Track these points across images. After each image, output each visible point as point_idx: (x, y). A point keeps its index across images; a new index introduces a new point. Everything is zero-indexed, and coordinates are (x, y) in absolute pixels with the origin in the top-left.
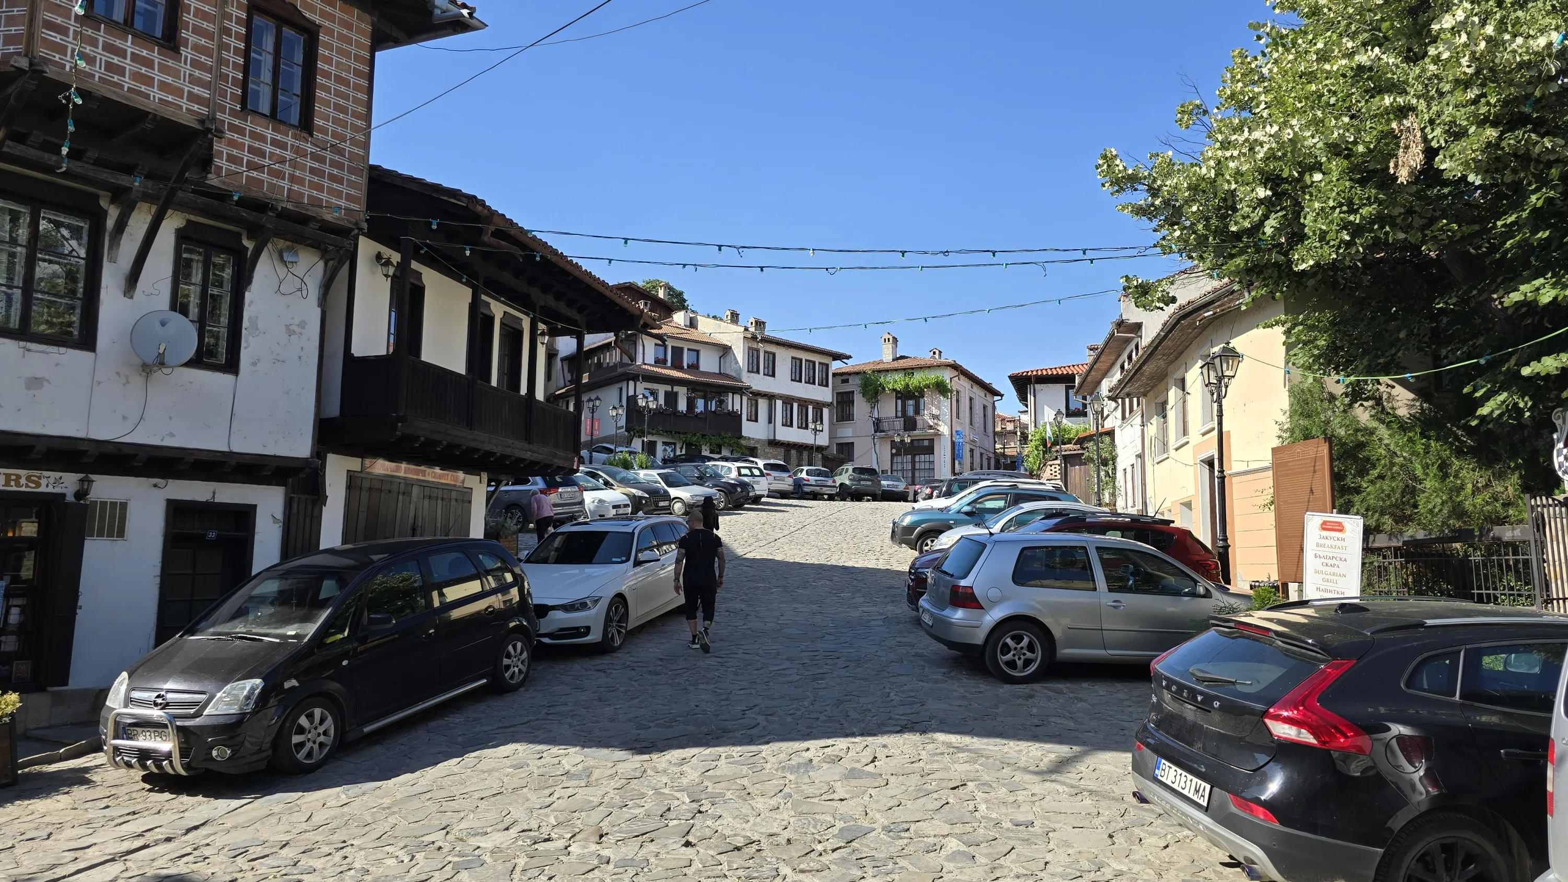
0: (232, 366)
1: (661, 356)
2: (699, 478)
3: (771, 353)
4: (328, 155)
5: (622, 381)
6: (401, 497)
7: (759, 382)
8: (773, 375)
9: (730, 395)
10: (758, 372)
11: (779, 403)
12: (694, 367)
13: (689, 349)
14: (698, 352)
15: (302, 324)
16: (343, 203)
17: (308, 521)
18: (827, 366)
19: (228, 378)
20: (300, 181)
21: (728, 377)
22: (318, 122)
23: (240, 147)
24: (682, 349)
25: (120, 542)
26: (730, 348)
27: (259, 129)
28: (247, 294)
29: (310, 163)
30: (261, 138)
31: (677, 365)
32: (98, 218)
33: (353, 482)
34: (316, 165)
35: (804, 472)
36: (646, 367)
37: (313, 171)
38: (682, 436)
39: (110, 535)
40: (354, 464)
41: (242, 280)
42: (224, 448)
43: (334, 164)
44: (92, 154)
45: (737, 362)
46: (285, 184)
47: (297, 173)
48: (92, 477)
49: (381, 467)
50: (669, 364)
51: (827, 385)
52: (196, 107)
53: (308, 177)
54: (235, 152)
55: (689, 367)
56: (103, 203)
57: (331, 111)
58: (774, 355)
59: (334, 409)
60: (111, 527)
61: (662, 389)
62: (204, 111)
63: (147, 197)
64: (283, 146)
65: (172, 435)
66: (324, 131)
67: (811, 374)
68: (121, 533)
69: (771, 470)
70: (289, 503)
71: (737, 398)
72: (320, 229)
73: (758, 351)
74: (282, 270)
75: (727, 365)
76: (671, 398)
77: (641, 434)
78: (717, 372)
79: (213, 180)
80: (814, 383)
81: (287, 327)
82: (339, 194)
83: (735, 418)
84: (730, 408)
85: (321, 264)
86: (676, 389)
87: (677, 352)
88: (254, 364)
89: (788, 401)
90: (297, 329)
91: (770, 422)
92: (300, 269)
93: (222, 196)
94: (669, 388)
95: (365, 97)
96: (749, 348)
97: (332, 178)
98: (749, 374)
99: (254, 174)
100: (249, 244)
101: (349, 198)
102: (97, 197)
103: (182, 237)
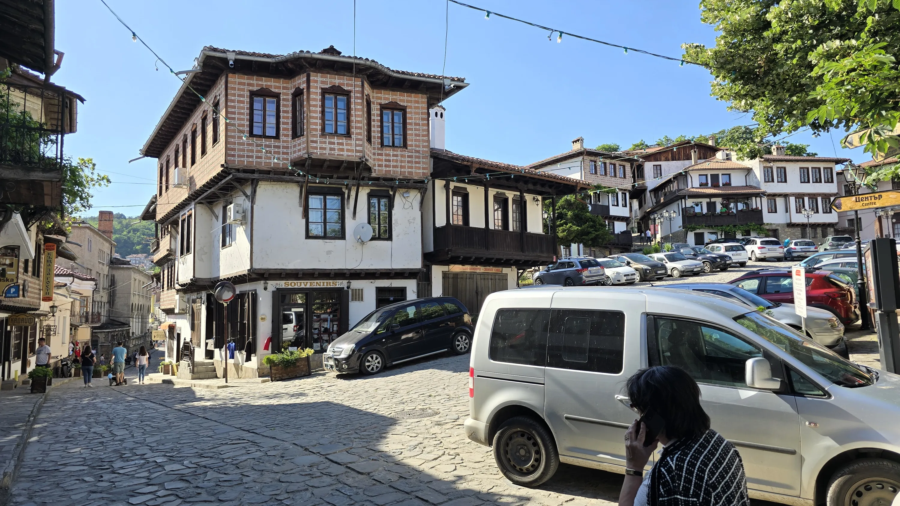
0: (390, 238)
1: (704, 181)
2: (695, 255)
3: (782, 167)
4: (414, 154)
5: (678, 200)
6: (468, 280)
7: (775, 188)
8: (786, 181)
9: (754, 198)
10: (773, 181)
11: (792, 199)
12: (728, 185)
13: (722, 174)
14: (729, 175)
15: (414, 219)
16: (421, 171)
17: (426, 291)
18: (831, 169)
19: (389, 242)
20: (404, 167)
21: (751, 187)
22: (409, 143)
23: (382, 160)
24: (718, 175)
25: (362, 303)
26: (751, 169)
27: (388, 152)
28: (393, 211)
29: (407, 159)
30: (389, 155)
31: (715, 185)
32: (342, 194)
33: (445, 275)
34: (410, 159)
35: (793, 244)
36: (694, 190)
37: (408, 162)
38: (719, 228)
39: (359, 300)
40: (445, 268)
41: (390, 206)
42: (390, 268)
43: (417, 157)
44: (335, 176)
45: (756, 178)
46: (399, 169)
47: (403, 164)
48: (351, 281)
49: (456, 268)
50: (710, 185)
51: (832, 182)
52: (358, 154)
53: (407, 165)
54: (380, 163)
55: (723, 185)
56: (344, 190)
57: (414, 137)
58: (785, 168)
59: (431, 248)
60: (359, 297)
61: (705, 201)
62: (361, 154)
63: (354, 185)
64: (397, 156)
65: (372, 265)
66: (412, 146)
67: (818, 176)
68: (362, 300)
69: (765, 245)
70: (418, 285)
71: (758, 199)
72: (414, 182)
73: (771, 168)
74: (404, 200)
75: (751, 179)
76: (711, 206)
77: (693, 229)
78: (745, 185)
79: (374, 175)
80: (821, 182)
81: (408, 220)
82: (419, 168)
83: (758, 213)
84: (754, 207)
85: (419, 195)
86: (713, 200)
87: (715, 178)
88: (398, 236)
89: (800, 197)
90: (412, 221)
91: (787, 212)
92: (410, 199)
93: (377, 179)
94: (708, 200)
95: (426, 128)
96: (764, 167)
97: (416, 162)
98: (766, 184)
99: (388, 169)
100: (391, 193)
101: (423, 168)
102: (341, 188)
103: (370, 196)
